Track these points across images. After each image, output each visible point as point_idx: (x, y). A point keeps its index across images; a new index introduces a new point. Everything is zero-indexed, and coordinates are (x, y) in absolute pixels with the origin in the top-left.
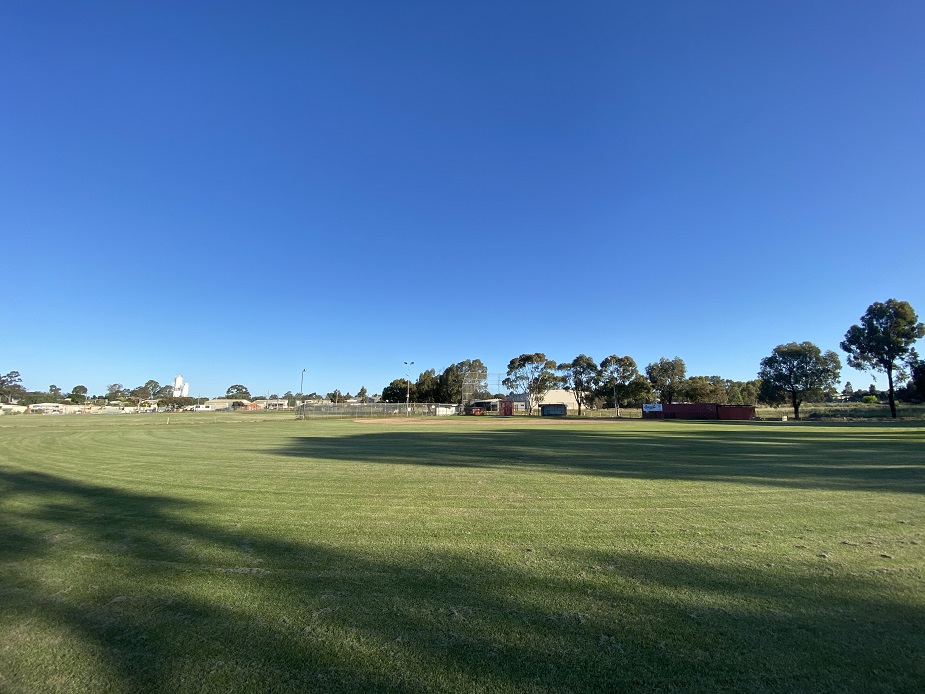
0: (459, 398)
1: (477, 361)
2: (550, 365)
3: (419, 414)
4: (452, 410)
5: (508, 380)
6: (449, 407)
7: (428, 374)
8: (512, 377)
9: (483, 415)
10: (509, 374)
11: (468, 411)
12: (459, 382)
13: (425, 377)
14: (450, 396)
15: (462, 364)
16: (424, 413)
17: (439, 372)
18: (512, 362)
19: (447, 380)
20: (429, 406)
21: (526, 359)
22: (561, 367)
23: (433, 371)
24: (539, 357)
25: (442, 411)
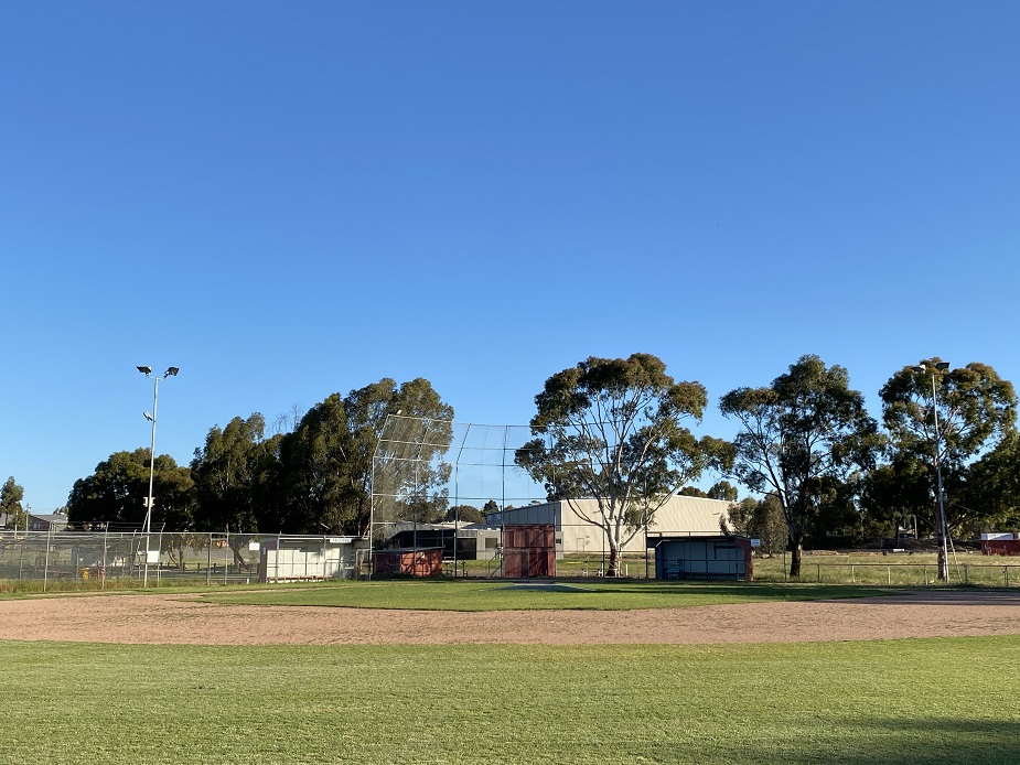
0: (351, 514)
1: (417, 383)
2: (686, 397)
3: (200, 574)
4: (325, 561)
5: (536, 447)
6: (317, 548)
7: (239, 429)
8: (549, 441)
9: (437, 576)
10: (537, 425)
11: (385, 566)
12: (352, 458)
13: (225, 446)
14: (320, 507)
15: (366, 394)
16: (218, 570)
17: (280, 422)
18: (555, 384)
19: (309, 450)
20: (237, 545)
21: (604, 375)
22: (733, 402)
23: (256, 422)
24: (646, 370)
25: (289, 563)
